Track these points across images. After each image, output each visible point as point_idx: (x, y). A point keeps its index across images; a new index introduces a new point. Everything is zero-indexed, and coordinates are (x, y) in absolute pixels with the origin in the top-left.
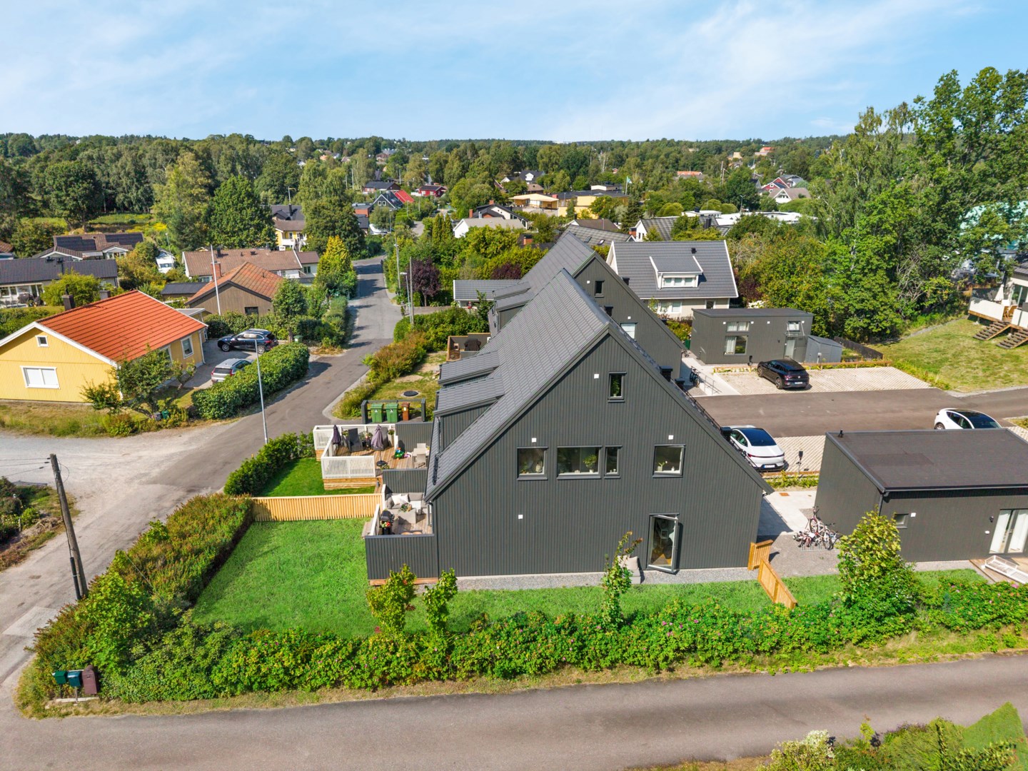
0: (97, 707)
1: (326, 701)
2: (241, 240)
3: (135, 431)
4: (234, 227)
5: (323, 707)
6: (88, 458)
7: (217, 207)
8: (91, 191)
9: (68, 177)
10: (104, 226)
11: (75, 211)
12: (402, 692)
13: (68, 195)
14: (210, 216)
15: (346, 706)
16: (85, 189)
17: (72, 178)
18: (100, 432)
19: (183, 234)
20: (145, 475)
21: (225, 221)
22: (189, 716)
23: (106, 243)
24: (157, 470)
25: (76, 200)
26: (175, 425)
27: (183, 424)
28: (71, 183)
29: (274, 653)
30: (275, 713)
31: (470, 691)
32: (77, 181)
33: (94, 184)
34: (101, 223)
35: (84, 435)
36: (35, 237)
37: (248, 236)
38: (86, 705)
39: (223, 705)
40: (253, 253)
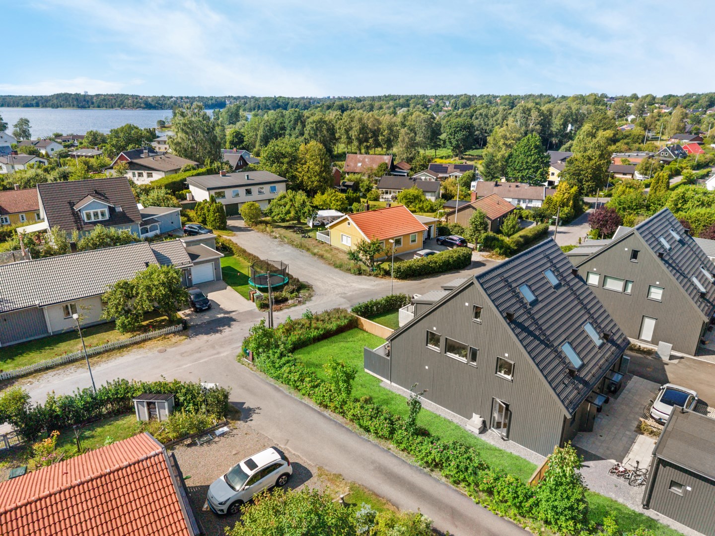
0: (251, 366)
1: (303, 401)
2: (523, 176)
3: (360, 274)
4: (521, 167)
5: (301, 402)
6: (335, 280)
7: (515, 154)
8: (466, 136)
9: (457, 128)
10: (470, 157)
11: (457, 147)
12: (327, 413)
13: (454, 138)
14: (509, 158)
15: (307, 406)
16: (464, 135)
17: (459, 129)
18: (349, 270)
19: (489, 169)
20: (345, 293)
21: (516, 163)
22: (267, 383)
23: (453, 170)
24: (351, 293)
25: (457, 141)
26: (376, 276)
27: (380, 276)
28: (458, 131)
29: (295, 372)
30: (287, 395)
31: (348, 426)
32: (460, 130)
33: (469, 132)
34: (469, 155)
35: (342, 270)
36: (422, 163)
37: (527, 173)
38: (249, 364)
39: (278, 384)
40: (517, 186)
